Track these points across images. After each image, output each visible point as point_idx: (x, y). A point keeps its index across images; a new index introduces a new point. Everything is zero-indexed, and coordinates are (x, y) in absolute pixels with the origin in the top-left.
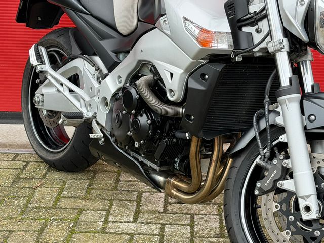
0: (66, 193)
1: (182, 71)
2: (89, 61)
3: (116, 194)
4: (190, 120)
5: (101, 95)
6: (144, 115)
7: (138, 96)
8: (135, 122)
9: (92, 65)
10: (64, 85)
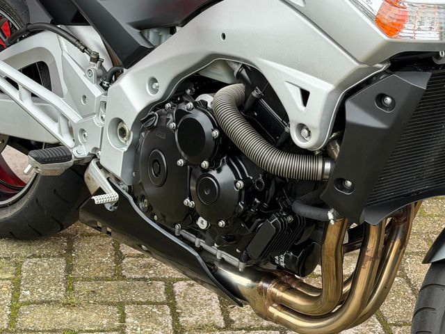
0: (28, 293)
1: (330, 87)
2: (74, 40)
3: (124, 288)
4: (343, 188)
5: (110, 115)
6: (226, 169)
7: (216, 133)
8: (206, 183)
9: (83, 48)
10: (20, 87)
